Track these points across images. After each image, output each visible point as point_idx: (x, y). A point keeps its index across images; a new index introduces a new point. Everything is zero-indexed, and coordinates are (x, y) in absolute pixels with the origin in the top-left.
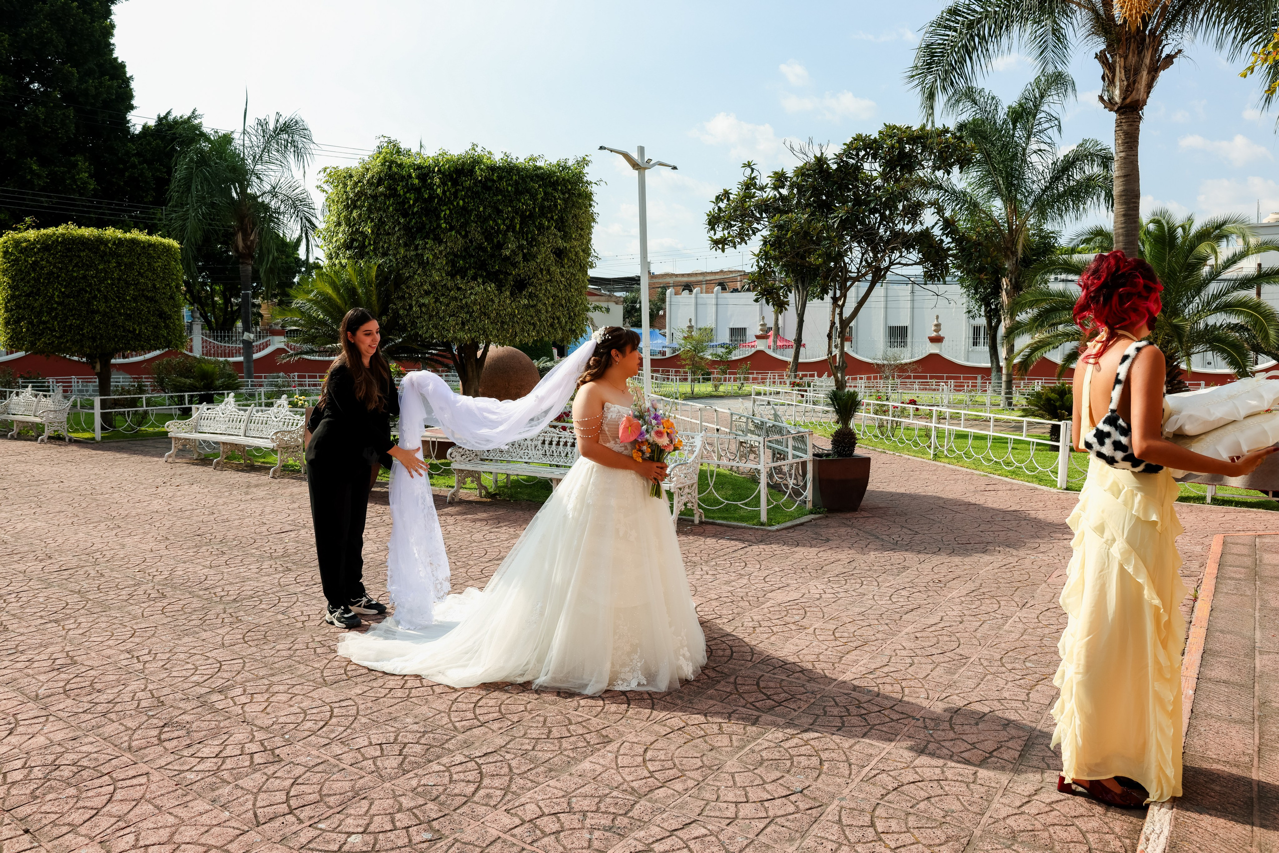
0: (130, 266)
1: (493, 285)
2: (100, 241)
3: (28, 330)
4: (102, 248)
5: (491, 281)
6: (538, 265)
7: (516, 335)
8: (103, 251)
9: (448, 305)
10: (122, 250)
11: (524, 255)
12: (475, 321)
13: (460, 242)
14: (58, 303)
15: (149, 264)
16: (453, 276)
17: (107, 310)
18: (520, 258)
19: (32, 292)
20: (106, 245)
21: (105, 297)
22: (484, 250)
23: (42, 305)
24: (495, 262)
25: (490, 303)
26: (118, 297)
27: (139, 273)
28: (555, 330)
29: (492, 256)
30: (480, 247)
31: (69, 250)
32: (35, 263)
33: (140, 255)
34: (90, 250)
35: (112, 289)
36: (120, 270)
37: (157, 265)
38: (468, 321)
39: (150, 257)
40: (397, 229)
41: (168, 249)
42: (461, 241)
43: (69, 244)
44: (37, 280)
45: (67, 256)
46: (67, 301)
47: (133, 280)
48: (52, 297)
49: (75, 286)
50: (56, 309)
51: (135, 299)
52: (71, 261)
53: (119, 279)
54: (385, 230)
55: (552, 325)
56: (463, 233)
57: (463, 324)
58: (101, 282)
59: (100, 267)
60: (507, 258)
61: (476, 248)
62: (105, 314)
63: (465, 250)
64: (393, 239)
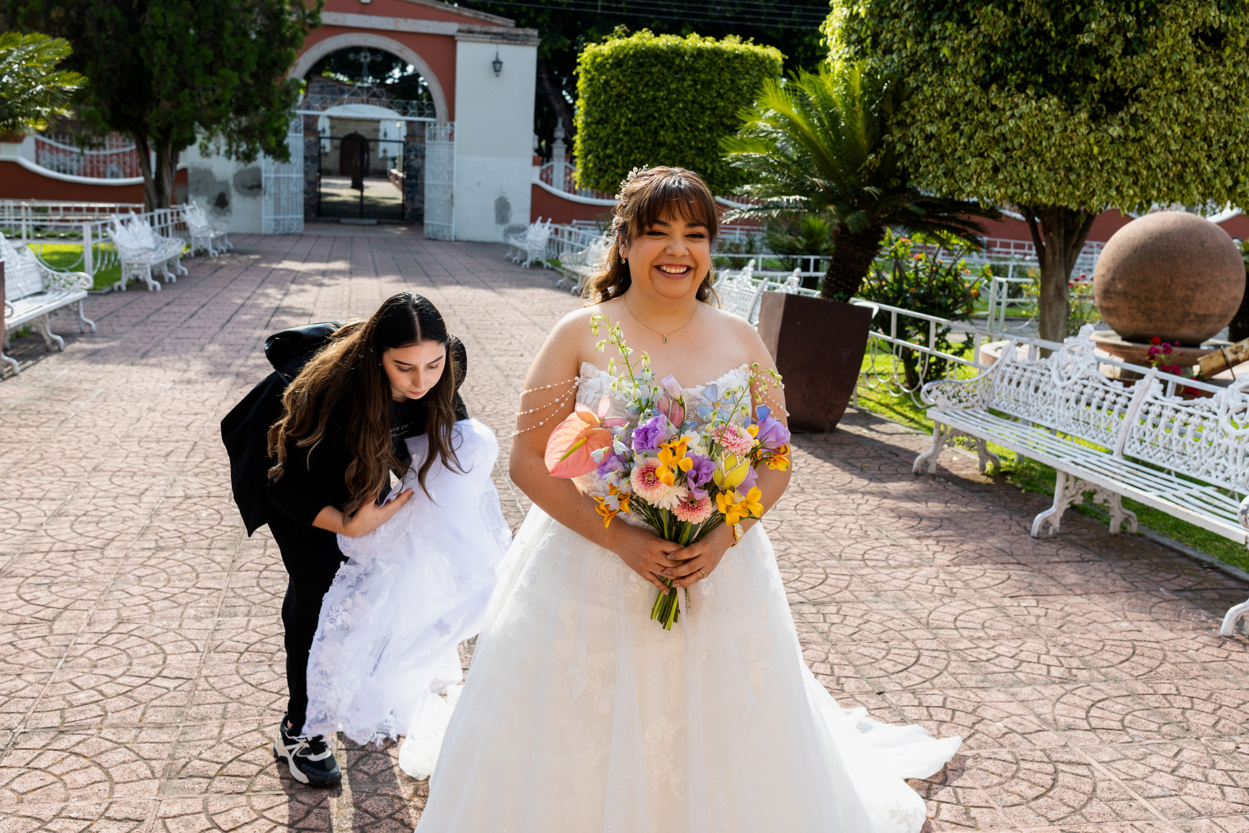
0: (707, 85)
1: (1055, 100)
2: (676, 52)
3: (595, 165)
4: (677, 61)
5: (1055, 93)
6: (1155, 60)
7: (1093, 193)
8: (679, 66)
9: (971, 138)
10: (701, 64)
11: (1128, 42)
12: (1015, 166)
13: (1001, 23)
14: (626, 133)
15: (732, 81)
16: (985, 87)
17: (675, 142)
18: (1117, 48)
19: (601, 119)
20: (683, 57)
21: (675, 125)
22: (1046, 36)
23: (608, 135)
24: (1062, 58)
25: (1045, 134)
26: (690, 126)
27: (719, 93)
28: (1186, 186)
29: (1062, 46)
30: (1040, 32)
31: (641, 65)
32: (607, 82)
33: (722, 69)
34: (663, 64)
35: (684, 114)
36: (696, 90)
37: (743, 82)
38: (1004, 165)
39: (735, 72)
40: (905, 7)
41: (761, 63)
42: (1004, 21)
43: (641, 57)
44: (606, 103)
45: (638, 73)
46: (633, 130)
47: (710, 103)
48: (618, 125)
49: (643, 111)
50: (621, 140)
51: (710, 129)
52: (641, 79)
53: (694, 102)
54: (890, 10)
55: (1180, 177)
56: (1010, 7)
57: (996, 170)
58: (672, 106)
59: (673, 86)
60: (1087, 51)
61: (1031, 32)
62: (672, 148)
63: (1012, 37)
64: (899, 24)
